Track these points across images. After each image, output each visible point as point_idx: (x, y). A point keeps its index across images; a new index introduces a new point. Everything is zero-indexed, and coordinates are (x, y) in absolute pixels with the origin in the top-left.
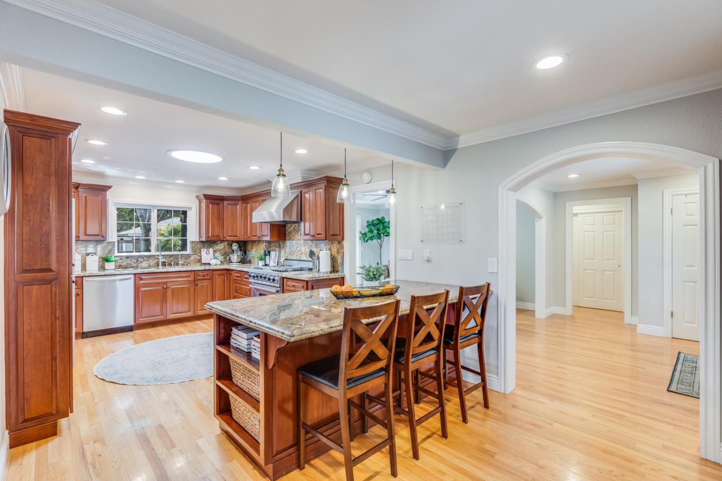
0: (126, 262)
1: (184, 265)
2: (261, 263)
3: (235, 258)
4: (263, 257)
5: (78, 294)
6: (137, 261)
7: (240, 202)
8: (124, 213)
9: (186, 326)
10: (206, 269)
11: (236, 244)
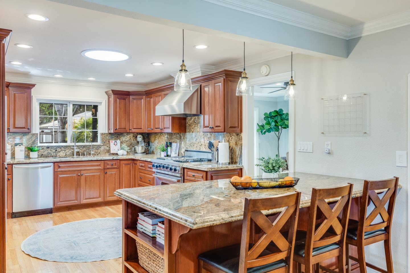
0: (47, 152)
1: (95, 155)
2: (163, 154)
3: (140, 149)
4: (165, 148)
5: (9, 179)
6: (56, 151)
7: (144, 97)
8: (44, 108)
9: (97, 210)
10: (114, 159)
11: (141, 136)
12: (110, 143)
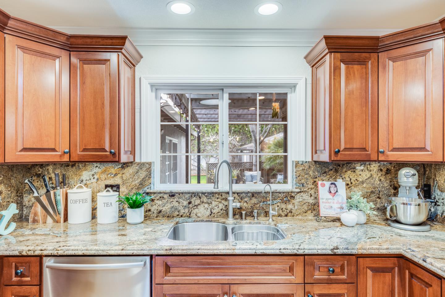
10: (339, 252)
11: (412, 171)
12: (316, 186)
